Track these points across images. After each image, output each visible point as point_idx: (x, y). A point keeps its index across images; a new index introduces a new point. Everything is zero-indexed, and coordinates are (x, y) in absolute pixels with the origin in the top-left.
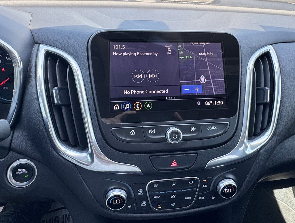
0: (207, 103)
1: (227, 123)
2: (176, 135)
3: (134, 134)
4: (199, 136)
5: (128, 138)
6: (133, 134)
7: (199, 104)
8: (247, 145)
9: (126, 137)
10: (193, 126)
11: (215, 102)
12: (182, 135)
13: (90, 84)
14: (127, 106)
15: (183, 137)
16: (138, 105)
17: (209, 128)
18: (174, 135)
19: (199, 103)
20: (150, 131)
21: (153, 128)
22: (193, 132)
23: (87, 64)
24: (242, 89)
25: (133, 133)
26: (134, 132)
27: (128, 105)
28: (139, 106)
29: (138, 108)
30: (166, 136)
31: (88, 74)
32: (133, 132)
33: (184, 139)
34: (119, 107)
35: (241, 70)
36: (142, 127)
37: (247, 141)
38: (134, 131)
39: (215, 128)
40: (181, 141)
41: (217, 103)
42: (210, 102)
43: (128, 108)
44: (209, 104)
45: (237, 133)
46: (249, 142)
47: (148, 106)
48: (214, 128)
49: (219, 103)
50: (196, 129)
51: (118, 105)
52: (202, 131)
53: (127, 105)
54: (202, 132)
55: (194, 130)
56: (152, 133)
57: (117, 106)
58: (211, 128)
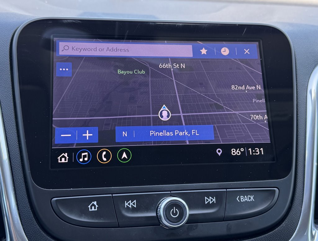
0: (234, 152)
1: (275, 190)
2: (176, 211)
3: (96, 210)
4: (221, 214)
5: (85, 218)
6: (93, 209)
7: (219, 154)
8: (314, 234)
9: (80, 216)
10: (208, 195)
11: (250, 149)
12: (188, 212)
13: (13, 114)
14: (85, 156)
15: (190, 215)
16: (104, 153)
17: (239, 199)
18: (173, 211)
19: (219, 151)
20: (126, 204)
21: (132, 198)
22: (209, 206)
23: (10, 76)
24: (299, 127)
25: (94, 207)
26: (97, 206)
27: (86, 154)
28: (107, 156)
29: (105, 159)
30: (157, 214)
31: (11, 95)
32: (93, 205)
33: (193, 220)
34: (67, 158)
35: (297, 92)
36: (111, 195)
37: (313, 227)
38: (95, 203)
39: (252, 198)
40: (187, 223)
41: (254, 152)
42: (240, 150)
43: (86, 159)
44: (238, 153)
45: (293, 209)
46: (316, 228)
47: (124, 155)
48: (250, 198)
49: (257, 153)
50: (214, 200)
51: (66, 154)
52: (227, 203)
53: (83, 154)
54: (227, 205)
55: (211, 203)
56: (130, 207)
57: (64, 157)
58: (244, 199)
